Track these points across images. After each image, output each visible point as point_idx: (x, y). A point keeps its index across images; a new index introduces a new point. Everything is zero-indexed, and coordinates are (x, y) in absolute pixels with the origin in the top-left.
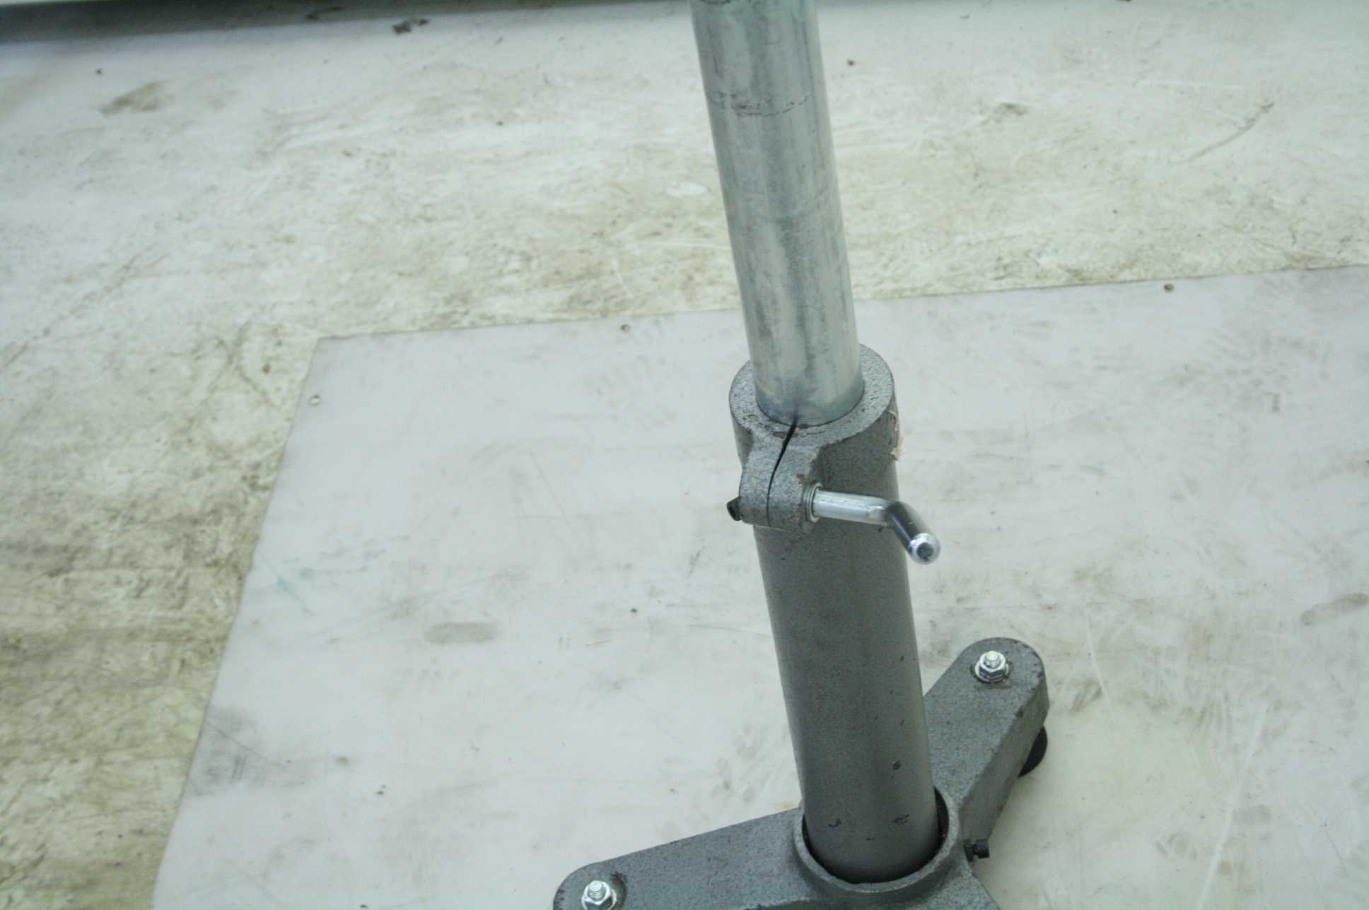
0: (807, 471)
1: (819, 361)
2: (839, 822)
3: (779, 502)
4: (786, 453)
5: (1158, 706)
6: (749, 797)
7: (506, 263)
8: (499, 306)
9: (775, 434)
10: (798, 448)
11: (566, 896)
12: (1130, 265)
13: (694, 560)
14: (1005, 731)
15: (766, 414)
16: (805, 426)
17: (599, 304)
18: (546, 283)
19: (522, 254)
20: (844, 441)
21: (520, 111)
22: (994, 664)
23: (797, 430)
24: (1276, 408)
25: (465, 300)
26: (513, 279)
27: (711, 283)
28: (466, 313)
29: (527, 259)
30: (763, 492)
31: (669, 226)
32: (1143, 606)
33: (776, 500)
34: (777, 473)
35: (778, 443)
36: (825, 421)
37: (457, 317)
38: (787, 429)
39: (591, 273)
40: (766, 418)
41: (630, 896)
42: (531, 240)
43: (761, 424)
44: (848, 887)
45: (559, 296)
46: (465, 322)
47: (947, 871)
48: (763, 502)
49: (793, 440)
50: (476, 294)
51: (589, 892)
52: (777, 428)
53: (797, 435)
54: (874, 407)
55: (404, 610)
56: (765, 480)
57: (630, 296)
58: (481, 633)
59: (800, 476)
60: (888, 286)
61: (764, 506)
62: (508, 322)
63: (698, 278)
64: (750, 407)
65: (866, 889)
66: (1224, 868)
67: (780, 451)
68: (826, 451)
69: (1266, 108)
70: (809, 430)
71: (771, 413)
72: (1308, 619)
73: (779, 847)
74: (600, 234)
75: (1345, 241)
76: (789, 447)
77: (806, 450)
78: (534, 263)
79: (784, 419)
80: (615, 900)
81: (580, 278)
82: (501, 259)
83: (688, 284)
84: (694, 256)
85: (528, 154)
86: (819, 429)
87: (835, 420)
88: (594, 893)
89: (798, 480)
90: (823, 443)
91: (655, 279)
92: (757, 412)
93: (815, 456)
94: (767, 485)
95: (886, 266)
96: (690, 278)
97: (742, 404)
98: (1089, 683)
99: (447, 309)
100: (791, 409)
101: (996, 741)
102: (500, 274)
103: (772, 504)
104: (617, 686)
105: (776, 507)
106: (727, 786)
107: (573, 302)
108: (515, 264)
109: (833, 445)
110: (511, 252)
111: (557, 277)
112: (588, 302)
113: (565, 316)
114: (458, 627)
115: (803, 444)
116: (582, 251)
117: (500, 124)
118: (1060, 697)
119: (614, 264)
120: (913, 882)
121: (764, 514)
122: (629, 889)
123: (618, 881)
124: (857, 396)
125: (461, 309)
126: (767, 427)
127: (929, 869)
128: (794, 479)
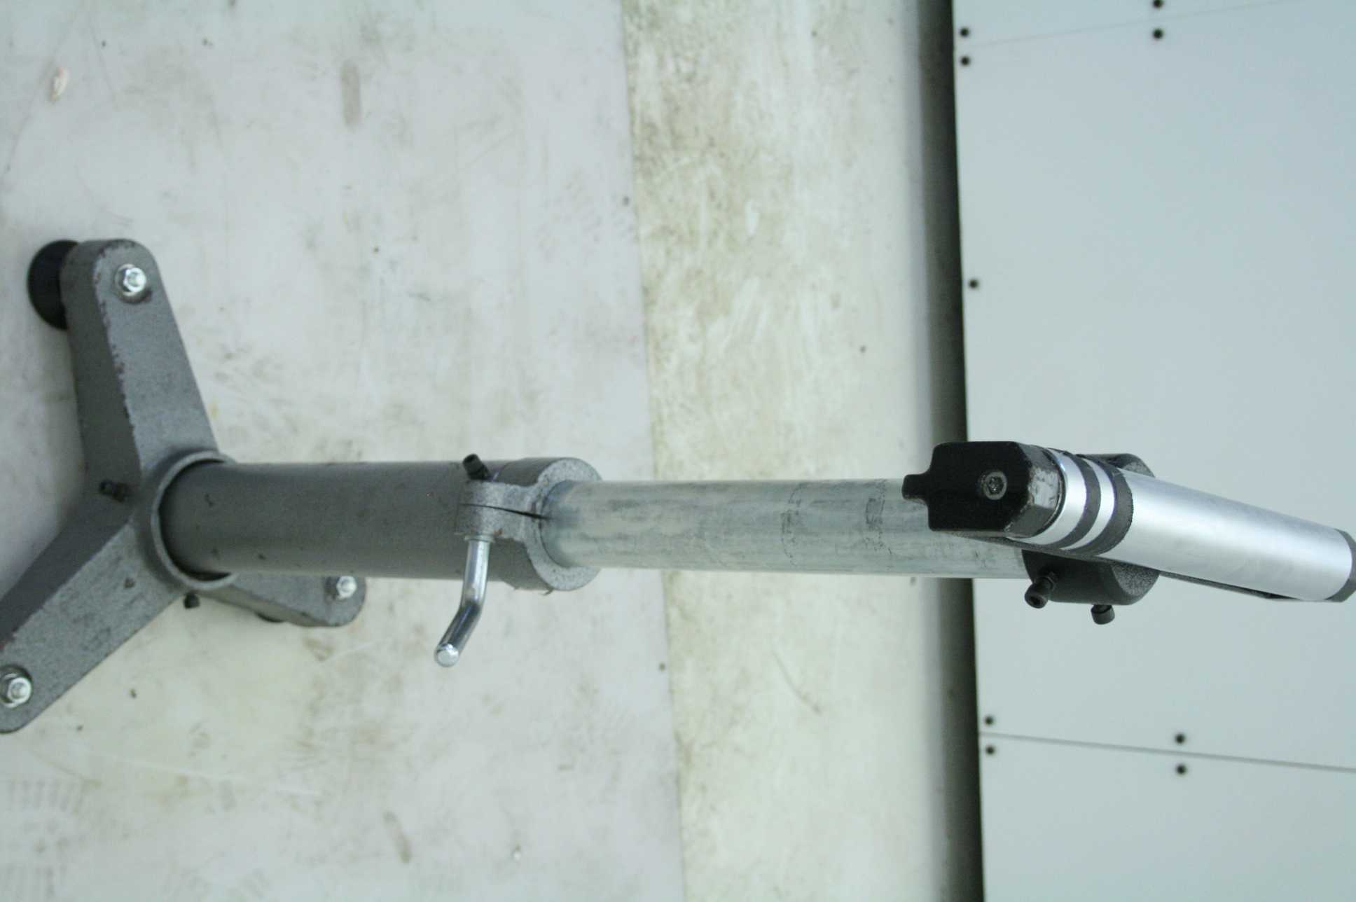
0: (505, 536)
1: (592, 546)
2: (211, 504)
3: (480, 516)
4: (518, 516)
5: (314, 710)
6: (220, 377)
7: (686, 59)
8: (647, 58)
9: (534, 504)
10: (523, 525)
11: (130, 250)
12: (685, 616)
13: (423, 296)
14: (290, 606)
15: (550, 493)
16: (540, 526)
17: (649, 152)
18: (668, 99)
19: (694, 73)
20: (530, 561)
21: (826, 51)
22: (344, 587)
23: (537, 521)
24: (562, 768)
25: (653, 25)
26: (671, 67)
27: (668, 252)
28: (640, 27)
29: (690, 79)
30: (487, 502)
31: (719, 206)
32: (396, 684)
33: (480, 513)
34: (503, 512)
35: (526, 507)
36: (545, 541)
37: (636, 20)
38: (538, 513)
39: (677, 138)
40: (546, 493)
41: (132, 308)
42: (707, 79)
43: (542, 490)
44: (155, 506)
45: (656, 114)
46: (631, 28)
47: (173, 584)
48: (479, 501)
49: (529, 519)
50: (658, 35)
51: (136, 274)
52: (539, 505)
53: (533, 521)
54: (557, 579)
55: (370, 36)
56: (496, 503)
57: (657, 180)
58: (351, 113)
59: (500, 532)
60: (665, 411)
61: (476, 502)
62: (630, 69)
63: (673, 239)
64: (555, 478)
65: (155, 522)
66: (183, 780)
67: (520, 510)
68: (522, 547)
69: (817, 709)
70: (538, 532)
71: (551, 498)
72: (390, 818)
73: (185, 437)
74: (712, 143)
75: (703, 788)
76: (523, 518)
77: (522, 530)
78: (685, 86)
79: (547, 509)
80: (128, 294)
81: (673, 132)
82: (690, 54)
83: (666, 231)
84: (692, 232)
85: (785, 64)
86: (539, 539)
87: (546, 550)
88: (134, 278)
89: (497, 530)
90: (527, 544)
91: (671, 200)
92: (552, 484)
93: (517, 539)
94: (493, 505)
95: (682, 406)
96: (672, 233)
97: (558, 471)
98: (329, 650)
99: (643, 10)
100: (554, 514)
101: (281, 600)
102: (676, 55)
103: (478, 509)
104: (311, 245)
105: (475, 513)
106: (229, 356)
107: (651, 127)
108: (685, 68)
109: (526, 552)
110: (696, 62)
111: (673, 107)
112: (651, 142)
113: (638, 122)
114: (356, 92)
115: (526, 529)
116: (696, 129)
117: (814, 34)
118: (318, 633)
119: (685, 160)
120: (162, 559)
121: (470, 502)
122: (139, 306)
123: (146, 295)
124: (562, 562)
125: (644, 23)
126: (539, 496)
127: (174, 571)
128: (498, 527)
